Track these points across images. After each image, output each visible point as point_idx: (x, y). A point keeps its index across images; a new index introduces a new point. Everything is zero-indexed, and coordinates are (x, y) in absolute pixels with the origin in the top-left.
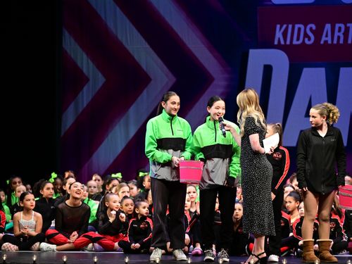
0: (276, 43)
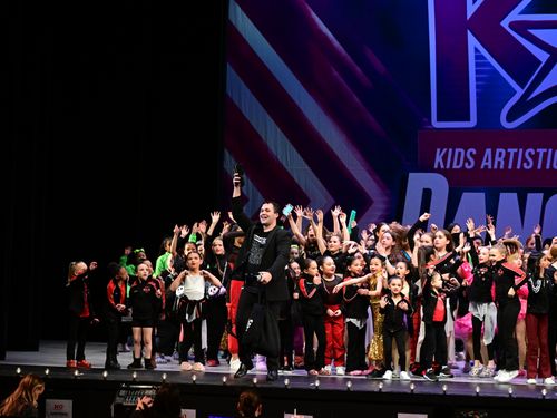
0: (436, 167)
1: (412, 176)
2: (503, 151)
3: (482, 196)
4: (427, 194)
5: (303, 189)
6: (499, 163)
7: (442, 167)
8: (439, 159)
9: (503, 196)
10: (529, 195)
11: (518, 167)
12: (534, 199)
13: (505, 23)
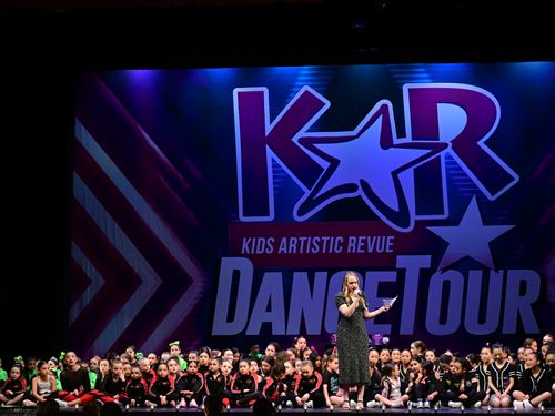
0: (243, 252)
1: (224, 260)
2: (295, 239)
3: (279, 275)
4: (236, 274)
5: (137, 271)
6: (293, 248)
7: (248, 252)
8: (245, 246)
9: (296, 275)
10: (317, 274)
11: (308, 252)
12: (321, 276)
13: (295, 139)
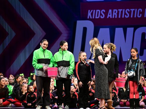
0: (88, 18)
1: (78, 22)
2: (116, 10)
3: (108, 29)
4: (85, 29)
5: (32, 28)
6: (115, 15)
7: (91, 18)
8: (89, 14)
9: (117, 29)
10: (128, 29)
11: (123, 17)
12: (130, 30)
